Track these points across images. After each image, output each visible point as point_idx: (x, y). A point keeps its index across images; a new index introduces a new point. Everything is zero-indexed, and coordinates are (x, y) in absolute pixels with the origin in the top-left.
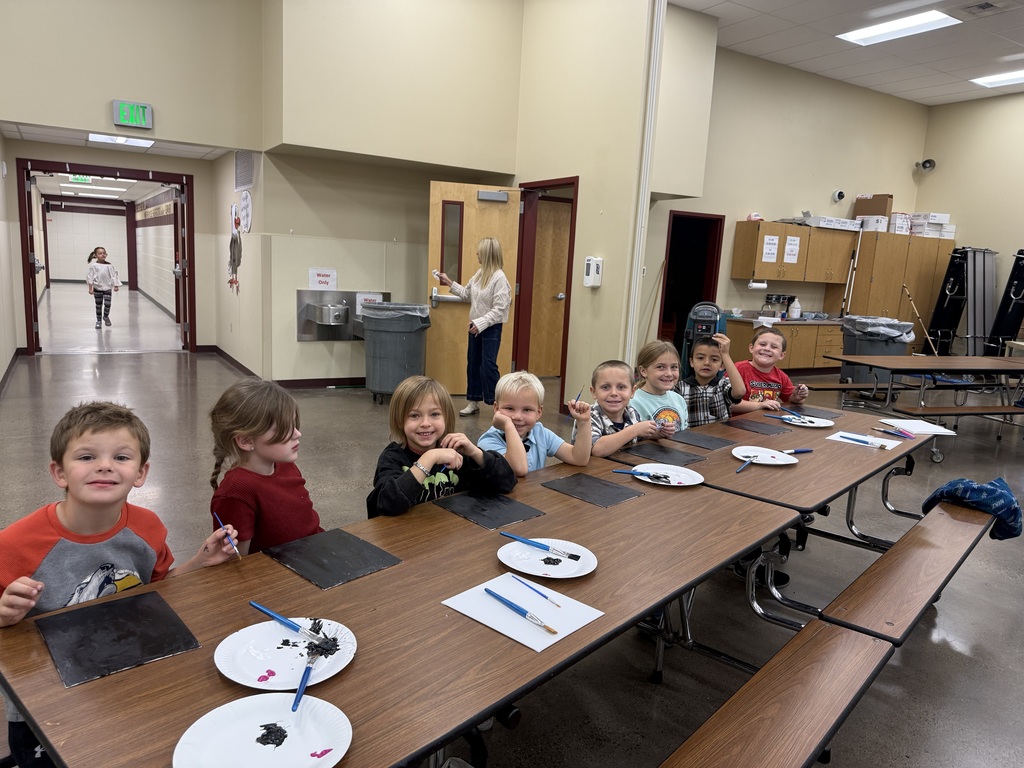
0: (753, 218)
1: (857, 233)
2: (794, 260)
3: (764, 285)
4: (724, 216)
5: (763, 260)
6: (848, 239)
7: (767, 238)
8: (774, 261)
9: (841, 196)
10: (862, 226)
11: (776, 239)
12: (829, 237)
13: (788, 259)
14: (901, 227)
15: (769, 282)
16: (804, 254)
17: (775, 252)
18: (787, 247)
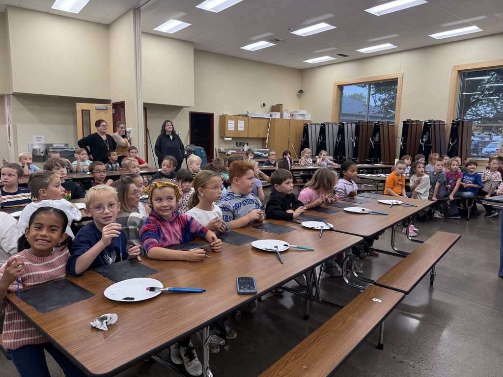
0: (224, 114)
1: (269, 118)
2: (243, 129)
3: (231, 139)
4: (213, 114)
5: (229, 129)
6: (266, 121)
7: (229, 121)
8: (234, 130)
9: (264, 105)
10: (271, 116)
11: (233, 122)
12: (257, 121)
13: (239, 129)
14: (287, 116)
15: (233, 138)
16: (247, 126)
17: (234, 126)
18: (239, 125)
